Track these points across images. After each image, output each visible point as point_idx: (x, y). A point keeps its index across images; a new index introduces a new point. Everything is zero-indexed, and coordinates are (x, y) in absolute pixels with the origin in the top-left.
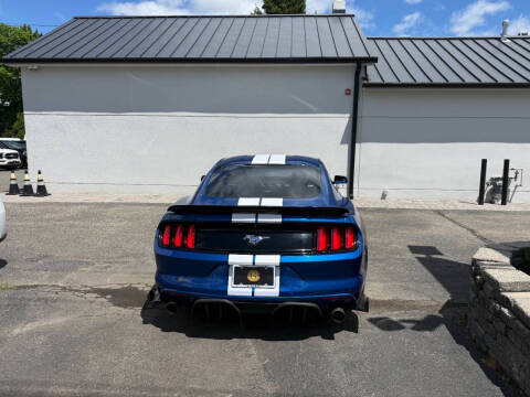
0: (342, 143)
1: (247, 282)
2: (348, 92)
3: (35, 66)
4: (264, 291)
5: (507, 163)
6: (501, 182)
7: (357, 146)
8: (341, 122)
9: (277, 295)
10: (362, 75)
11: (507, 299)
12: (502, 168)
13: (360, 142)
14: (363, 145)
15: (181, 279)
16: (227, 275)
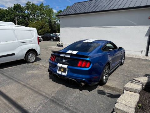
1: (61, 71)
2: (149, 18)
3: (63, 17)
4: (63, 74)
9: (66, 75)
16: (57, 68)
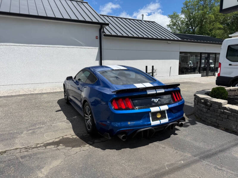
0: (96, 60)
2: (97, 38)
4: (163, 121)
5: (153, 67)
6: (151, 74)
7: (103, 61)
8: (95, 51)
10: (102, 30)
11: (226, 107)
12: (152, 69)
13: (104, 60)
14: (105, 61)
15: (129, 123)
16: (149, 117)
